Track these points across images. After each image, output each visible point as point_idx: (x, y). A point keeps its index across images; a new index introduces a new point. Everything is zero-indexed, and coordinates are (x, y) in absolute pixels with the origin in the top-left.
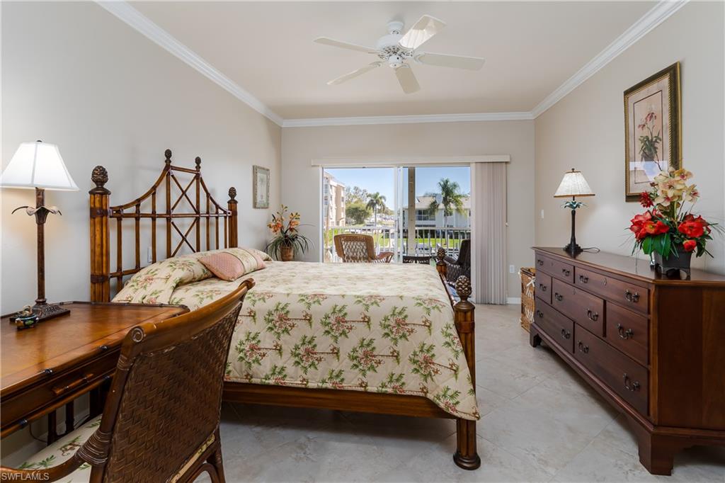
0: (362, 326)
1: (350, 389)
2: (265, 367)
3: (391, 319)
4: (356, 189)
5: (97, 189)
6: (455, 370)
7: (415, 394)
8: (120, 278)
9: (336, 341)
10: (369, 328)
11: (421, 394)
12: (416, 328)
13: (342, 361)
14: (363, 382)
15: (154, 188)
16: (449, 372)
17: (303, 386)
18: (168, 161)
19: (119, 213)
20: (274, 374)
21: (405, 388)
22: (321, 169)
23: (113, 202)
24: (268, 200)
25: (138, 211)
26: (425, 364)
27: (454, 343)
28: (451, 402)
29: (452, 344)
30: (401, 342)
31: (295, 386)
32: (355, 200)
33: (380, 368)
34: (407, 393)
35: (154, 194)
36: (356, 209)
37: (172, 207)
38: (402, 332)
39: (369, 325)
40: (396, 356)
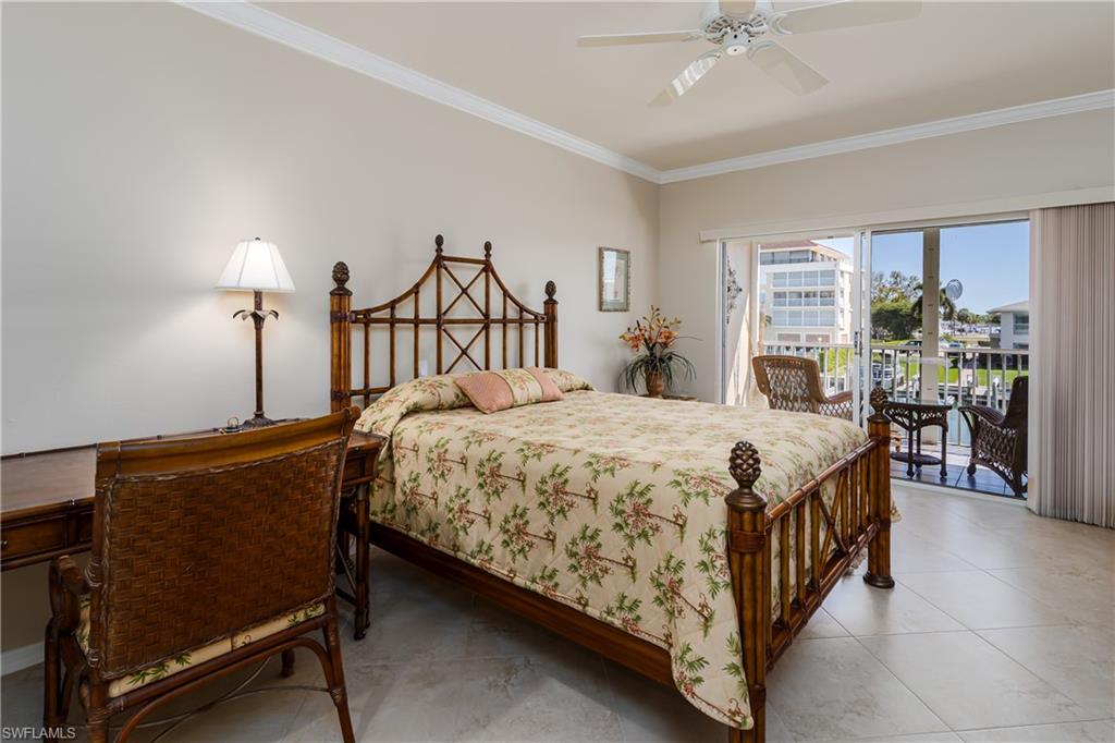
0: (585, 504)
1: (563, 601)
2: (472, 539)
3: (628, 501)
4: (896, 275)
5: (338, 289)
6: (706, 618)
7: (654, 641)
8: (367, 397)
9: (552, 521)
10: (596, 509)
11: (664, 646)
12: (663, 525)
13: (558, 555)
14: (582, 597)
15: (417, 286)
16: (696, 619)
17: (509, 579)
18: (439, 250)
19: (366, 318)
20: (480, 552)
21: (641, 626)
22: (718, 246)
23: (357, 303)
24: (627, 298)
25: (392, 314)
26: (669, 592)
27: (714, 566)
28: (688, 674)
29: (710, 566)
30: (640, 544)
31: (499, 575)
32: (893, 296)
33: (606, 580)
34: (643, 636)
35: (417, 293)
36: (895, 313)
37: (443, 311)
38: (642, 527)
39: (595, 505)
40: (630, 565)
